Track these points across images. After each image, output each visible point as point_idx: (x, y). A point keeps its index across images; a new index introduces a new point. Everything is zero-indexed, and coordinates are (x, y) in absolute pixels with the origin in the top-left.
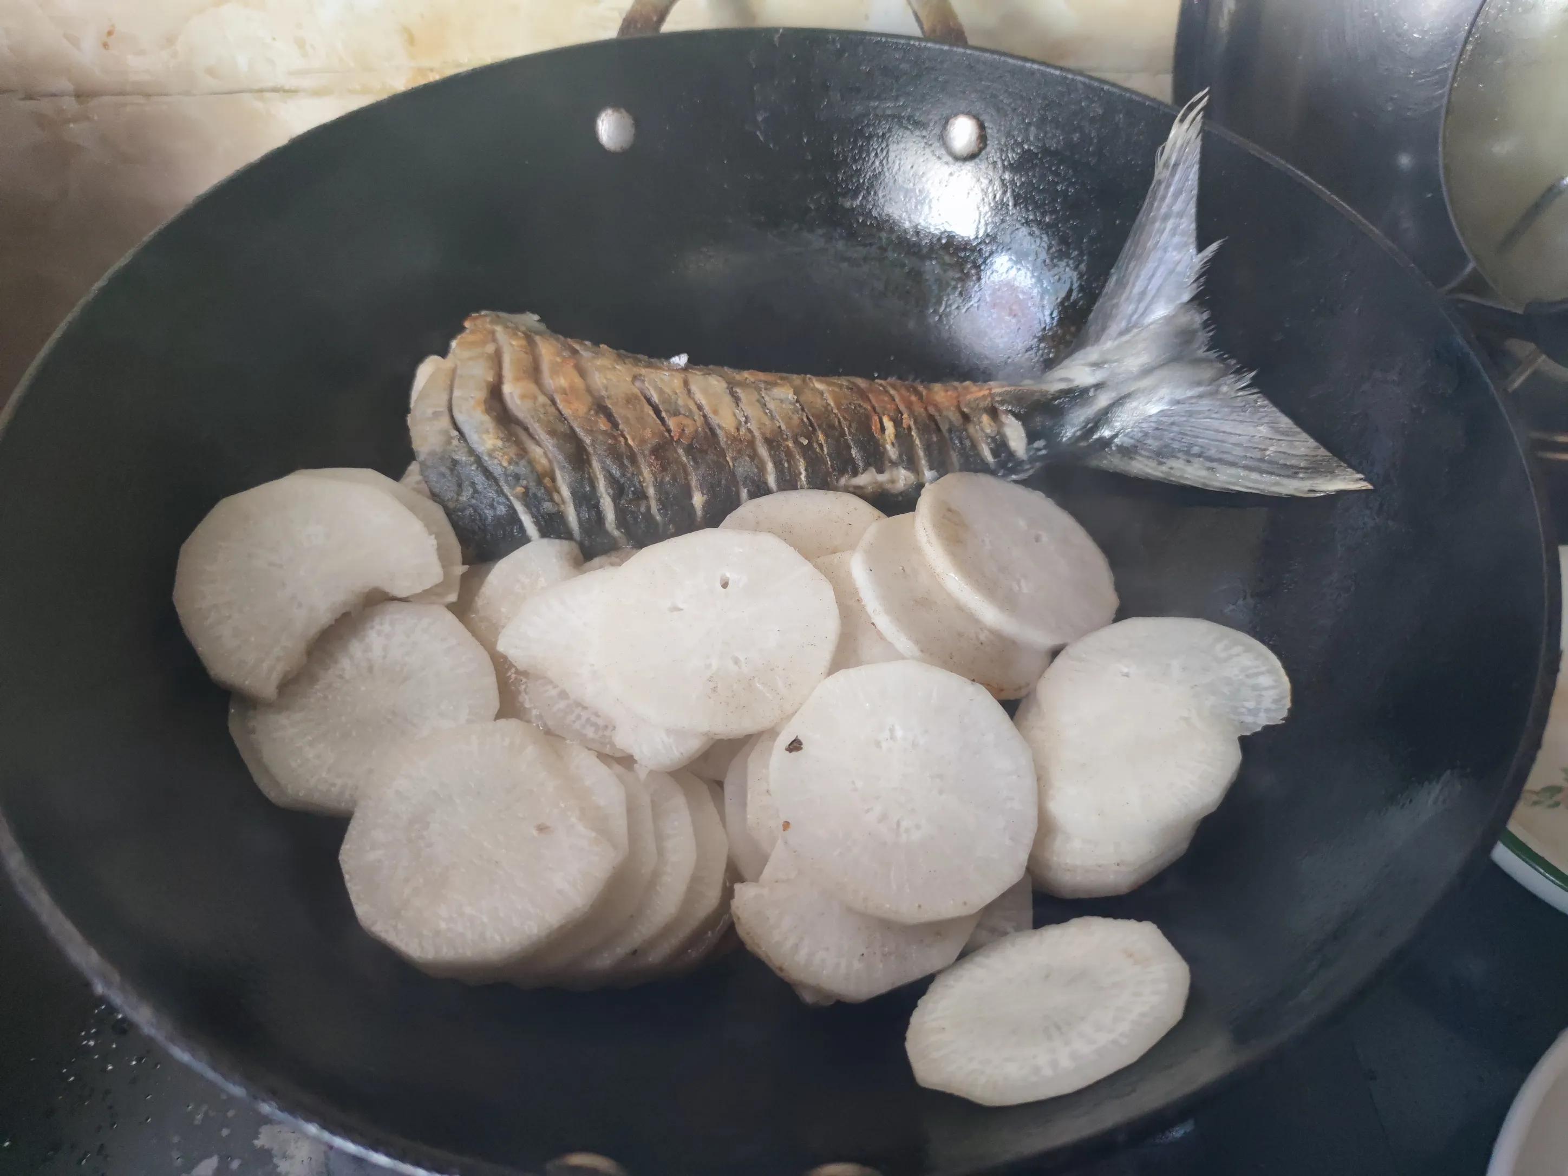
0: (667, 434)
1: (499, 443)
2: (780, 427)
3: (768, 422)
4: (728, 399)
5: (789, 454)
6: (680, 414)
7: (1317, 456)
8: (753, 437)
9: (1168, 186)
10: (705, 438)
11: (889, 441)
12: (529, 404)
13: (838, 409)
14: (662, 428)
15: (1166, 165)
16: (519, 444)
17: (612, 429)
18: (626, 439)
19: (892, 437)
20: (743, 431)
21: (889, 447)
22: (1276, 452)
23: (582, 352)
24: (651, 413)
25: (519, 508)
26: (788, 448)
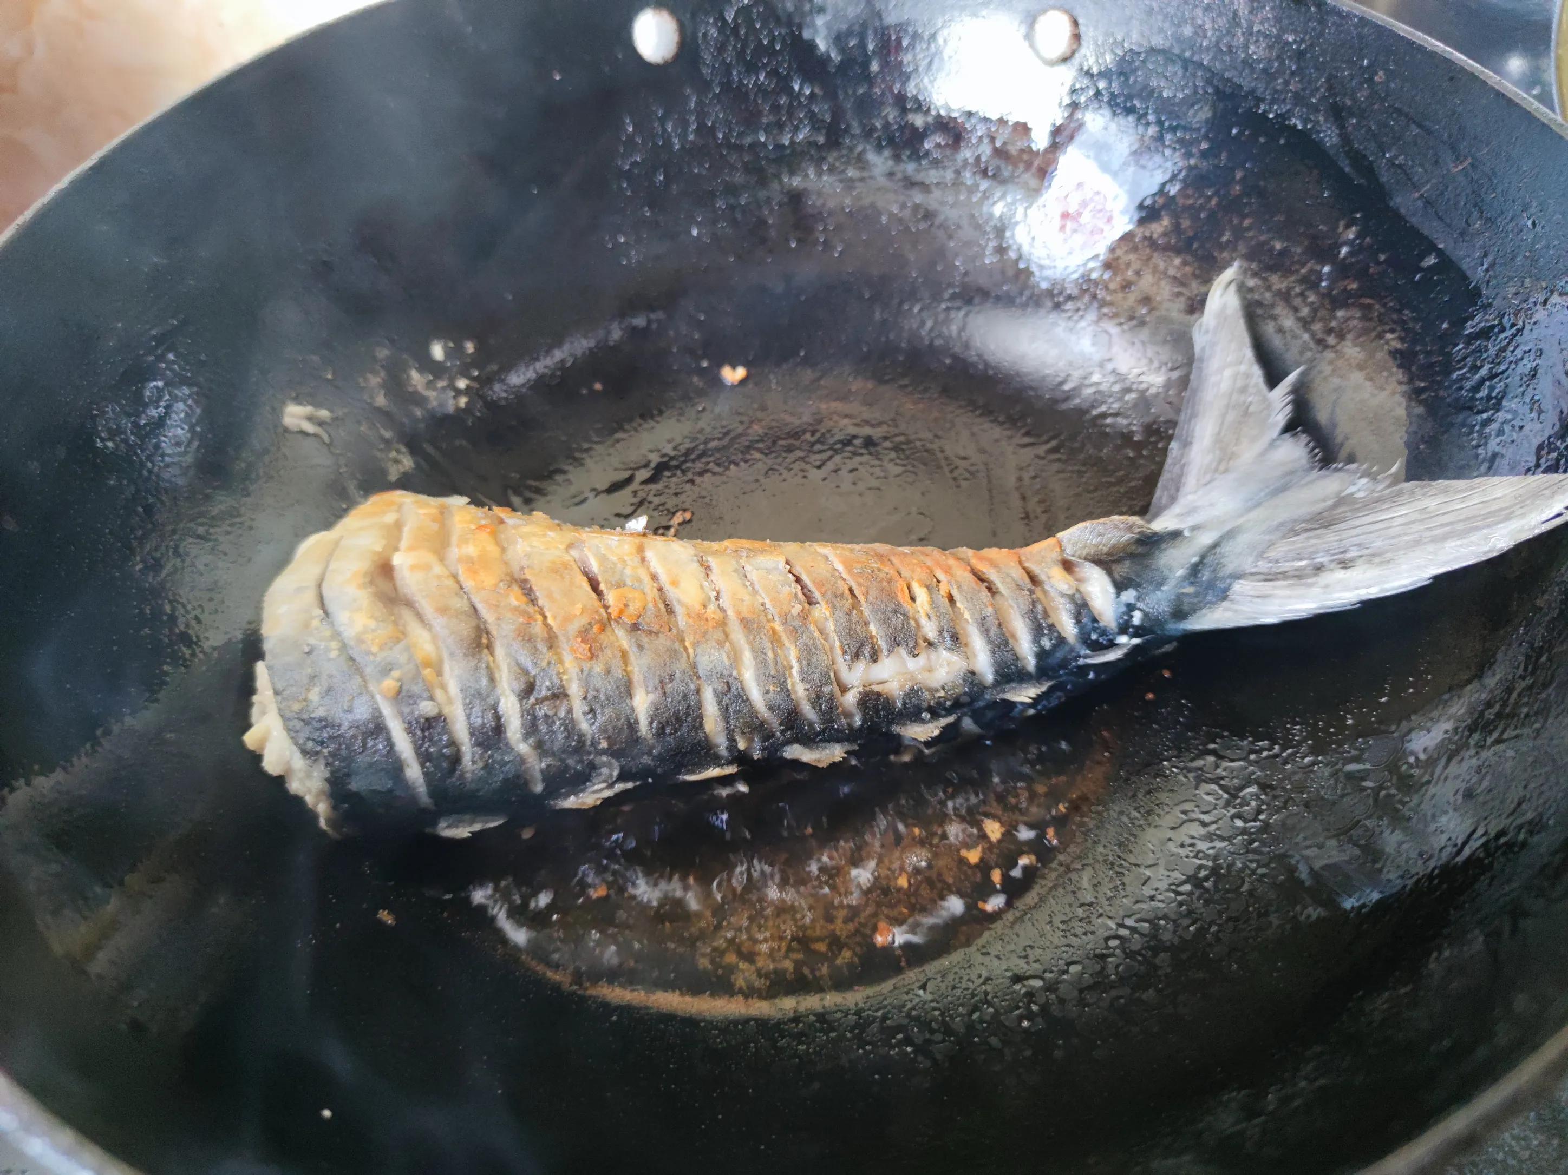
0: (602, 611)
1: (372, 624)
2: (763, 605)
3: (747, 598)
4: (694, 569)
5: (775, 639)
6: (625, 585)
8: (726, 616)
10: (656, 616)
11: (922, 613)
12: (422, 576)
13: (848, 574)
14: (597, 603)
16: (399, 624)
17: (527, 604)
18: (545, 617)
19: (927, 607)
20: (712, 607)
21: (923, 621)
23: (509, 521)
24: (585, 584)
25: (387, 710)
26: (774, 631)
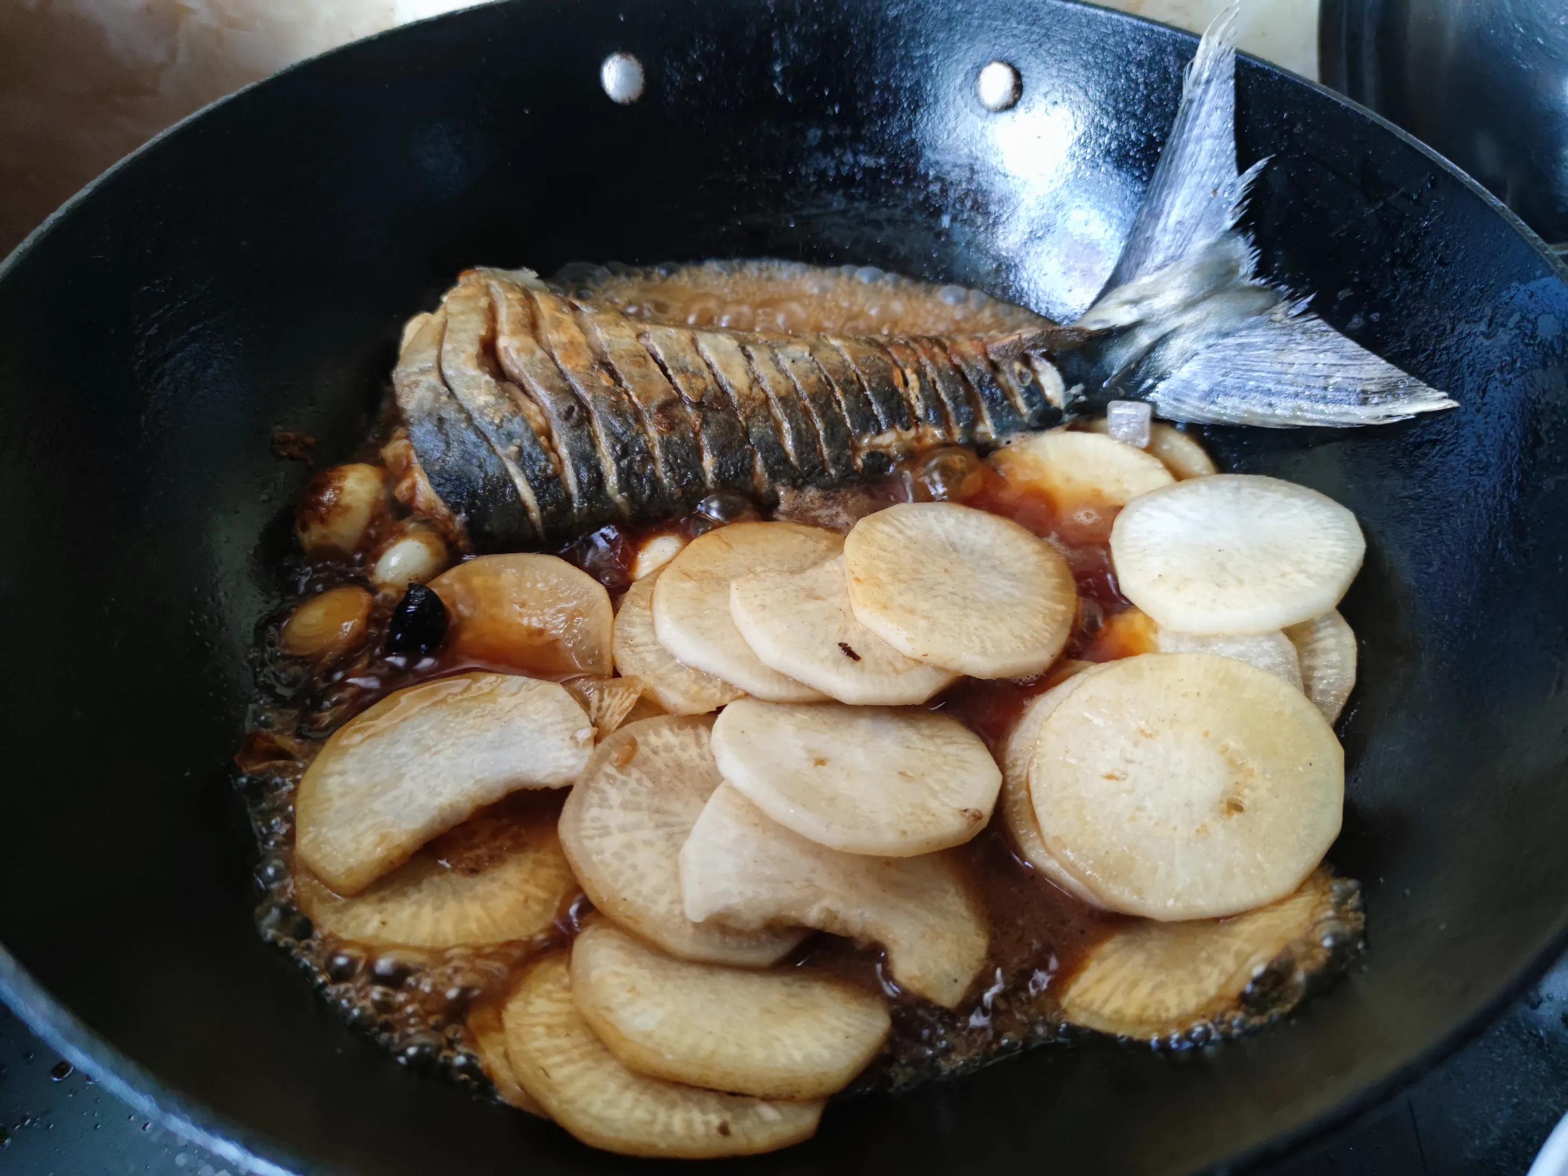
0: (674, 392)
1: (491, 399)
2: (795, 387)
3: (782, 382)
4: (739, 358)
5: (806, 413)
6: (688, 371)
7: (1391, 377)
8: (767, 396)
9: (1201, 104)
10: (715, 396)
11: (913, 395)
12: (525, 358)
13: (857, 364)
14: (670, 386)
15: (1196, 83)
16: (513, 400)
17: (614, 385)
18: (630, 396)
19: (917, 391)
20: (755, 390)
21: (913, 401)
22: (1344, 378)
23: (584, 309)
24: (658, 369)
25: (513, 469)
26: (805, 407)
